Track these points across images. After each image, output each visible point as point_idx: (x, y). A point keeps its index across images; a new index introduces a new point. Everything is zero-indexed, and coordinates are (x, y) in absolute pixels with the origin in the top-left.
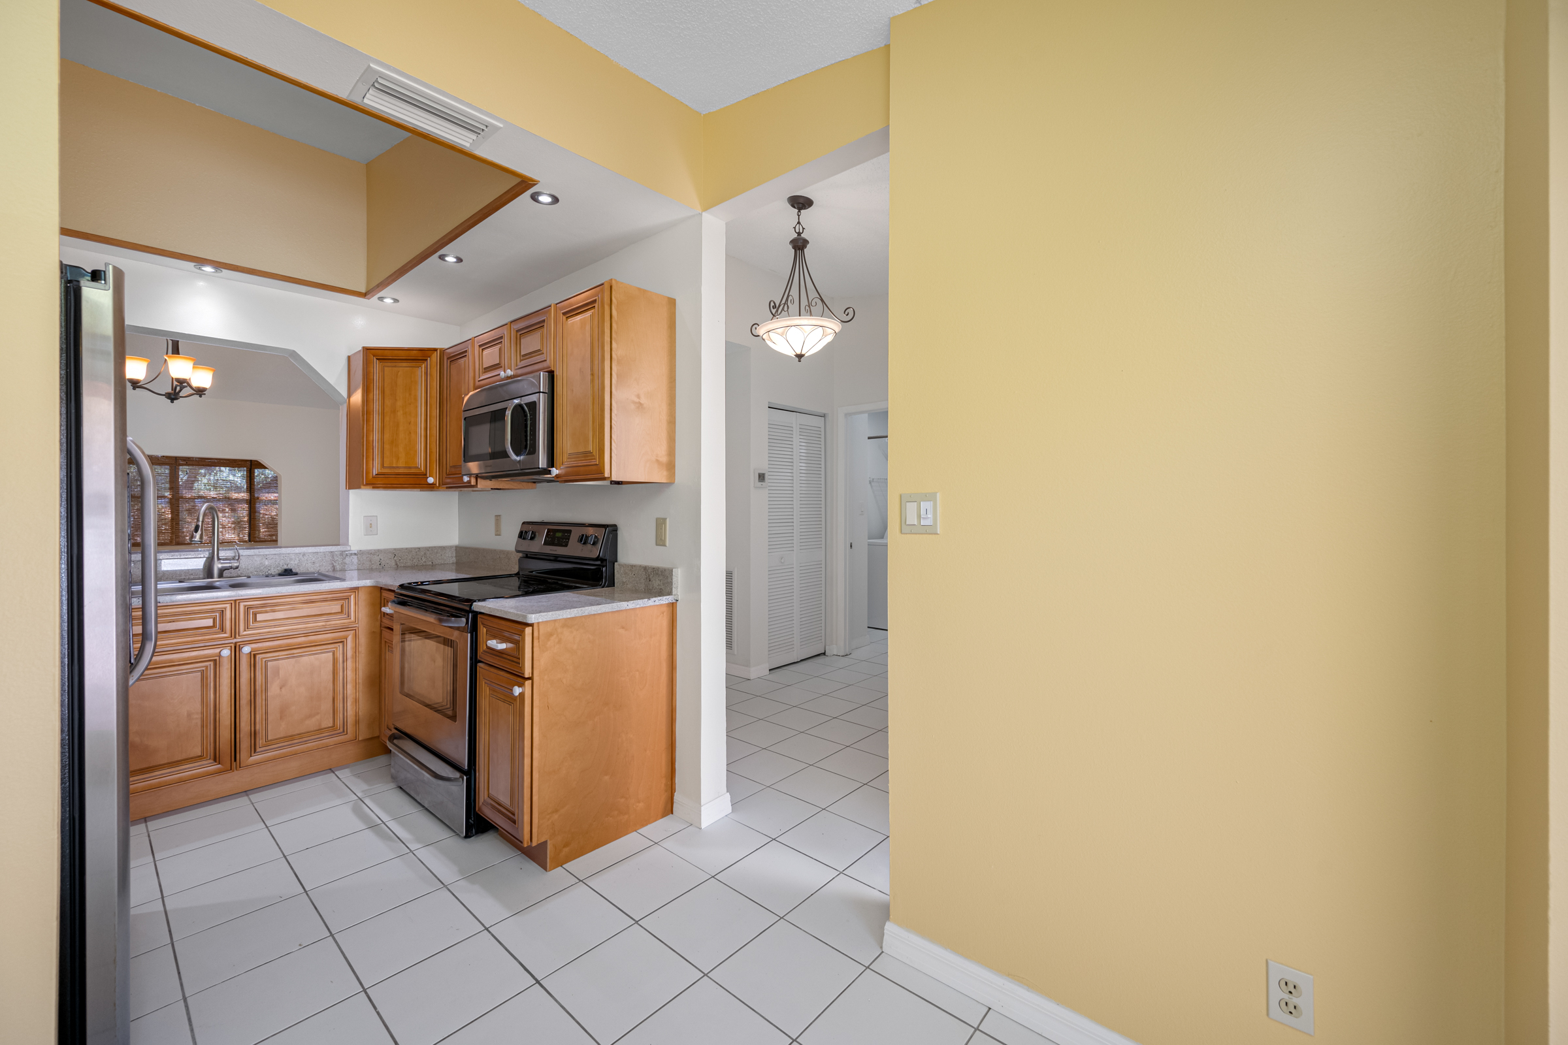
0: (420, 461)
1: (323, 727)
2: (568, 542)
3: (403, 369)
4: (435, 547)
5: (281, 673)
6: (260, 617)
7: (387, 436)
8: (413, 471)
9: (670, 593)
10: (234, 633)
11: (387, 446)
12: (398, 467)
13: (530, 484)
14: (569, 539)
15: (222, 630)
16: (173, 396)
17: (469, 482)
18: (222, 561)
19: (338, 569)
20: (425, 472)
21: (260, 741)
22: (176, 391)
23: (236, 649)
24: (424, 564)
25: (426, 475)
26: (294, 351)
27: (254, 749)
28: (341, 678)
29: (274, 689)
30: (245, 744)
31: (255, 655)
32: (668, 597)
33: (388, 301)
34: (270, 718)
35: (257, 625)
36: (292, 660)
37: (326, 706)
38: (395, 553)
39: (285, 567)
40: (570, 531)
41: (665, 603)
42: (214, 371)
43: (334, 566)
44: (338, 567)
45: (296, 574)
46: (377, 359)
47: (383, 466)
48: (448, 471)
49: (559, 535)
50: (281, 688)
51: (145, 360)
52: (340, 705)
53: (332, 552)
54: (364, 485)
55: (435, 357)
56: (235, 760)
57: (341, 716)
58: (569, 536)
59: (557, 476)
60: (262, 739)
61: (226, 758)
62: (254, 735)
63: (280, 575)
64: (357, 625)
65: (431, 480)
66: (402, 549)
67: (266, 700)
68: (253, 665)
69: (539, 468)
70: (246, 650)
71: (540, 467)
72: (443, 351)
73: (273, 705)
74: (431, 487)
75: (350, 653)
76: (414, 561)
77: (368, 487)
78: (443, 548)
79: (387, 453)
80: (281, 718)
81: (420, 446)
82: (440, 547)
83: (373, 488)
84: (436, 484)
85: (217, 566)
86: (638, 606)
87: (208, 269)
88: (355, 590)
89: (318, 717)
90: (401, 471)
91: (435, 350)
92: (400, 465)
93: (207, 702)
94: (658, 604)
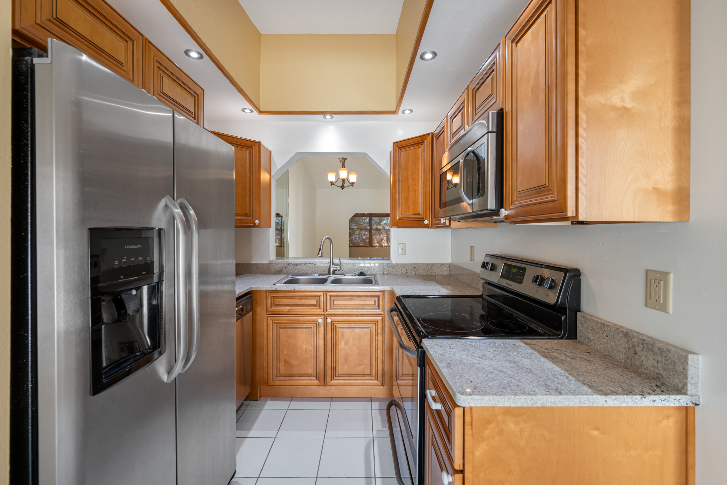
0: (420, 210)
1: (365, 373)
2: (522, 279)
3: (411, 150)
4: (437, 264)
5: (345, 336)
6: (336, 303)
7: (403, 195)
8: (417, 216)
9: (681, 390)
10: (325, 310)
11: (404, 201)
12: (409, 215)
13: (492, 224)
14: (523, 277)
15: (320, 307)
16: (343, 187)
17: (445, 223)
18: (334, 266)
19: (386, 274)
20: (423, 217)
21: (336, 374)
22: (343, 185)
23: (325, 319)
24: (431, 274)
25: (424, 219)
26: (366, 153)
27: (333, 377)
28: (375, 345)
29: (342, 345)
30: (329, 373)
31: (333, 324)
32: (679, 397)
33: (407, 112)
34: (340, 361)
35: (335, 307)
36: (351, 330)
37: (367, 361)
38: (414, 266)
39: (361, 271)
40: (525, 269)
41: (672, 405)
42: (357, 174)
43: (383, 272)
44: (386, 273)
45: (365, 275)
46: (399, 148)
47: (402, 215)
48: (435, 216)
49: (515, 270)
50: (345, 345)
51: (335, 173)
52: (374, 362)
53: (382, 264)
54: (393, 226)
55: (429, 139)
56: (325, 380)
57: (375, 369)
58: (524, 274)
59: (506, 217)
60: (337, 372)
61: (322, 379)
62: (333, 369)
63: (359, 275)
64: (384, 314)
65: (426, 222)
66: (418, 264)
67: (338, 350)
68: (333, 329)
69: (487, 209)
70: (329, 320)
71: (489, 208)
72: (433, 134)
73: (342, 354)
74: (427, 226)
75: (379, 331)
76: (425, 271)
77: (395, 227)
78: (442, 265)
79: (404, 206)
80: (345, 363)
81: (420, 200)
82: (440, 264)
83: (398, 227)
84: (429, 225)
85: (332, 269)
86: (624, 405)
87: (328, 117)
88: (382, 292)
89: (363, 366)
90: (411, 216)
91: (429, 134)
92: (411, 212)
93: (314, 346)
94: (660, 405)
